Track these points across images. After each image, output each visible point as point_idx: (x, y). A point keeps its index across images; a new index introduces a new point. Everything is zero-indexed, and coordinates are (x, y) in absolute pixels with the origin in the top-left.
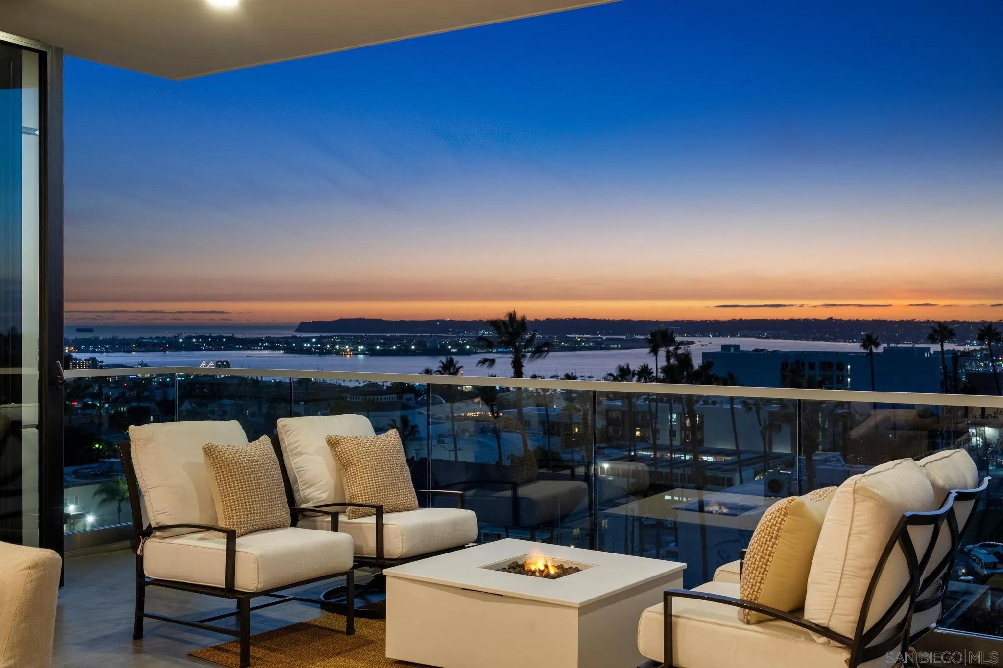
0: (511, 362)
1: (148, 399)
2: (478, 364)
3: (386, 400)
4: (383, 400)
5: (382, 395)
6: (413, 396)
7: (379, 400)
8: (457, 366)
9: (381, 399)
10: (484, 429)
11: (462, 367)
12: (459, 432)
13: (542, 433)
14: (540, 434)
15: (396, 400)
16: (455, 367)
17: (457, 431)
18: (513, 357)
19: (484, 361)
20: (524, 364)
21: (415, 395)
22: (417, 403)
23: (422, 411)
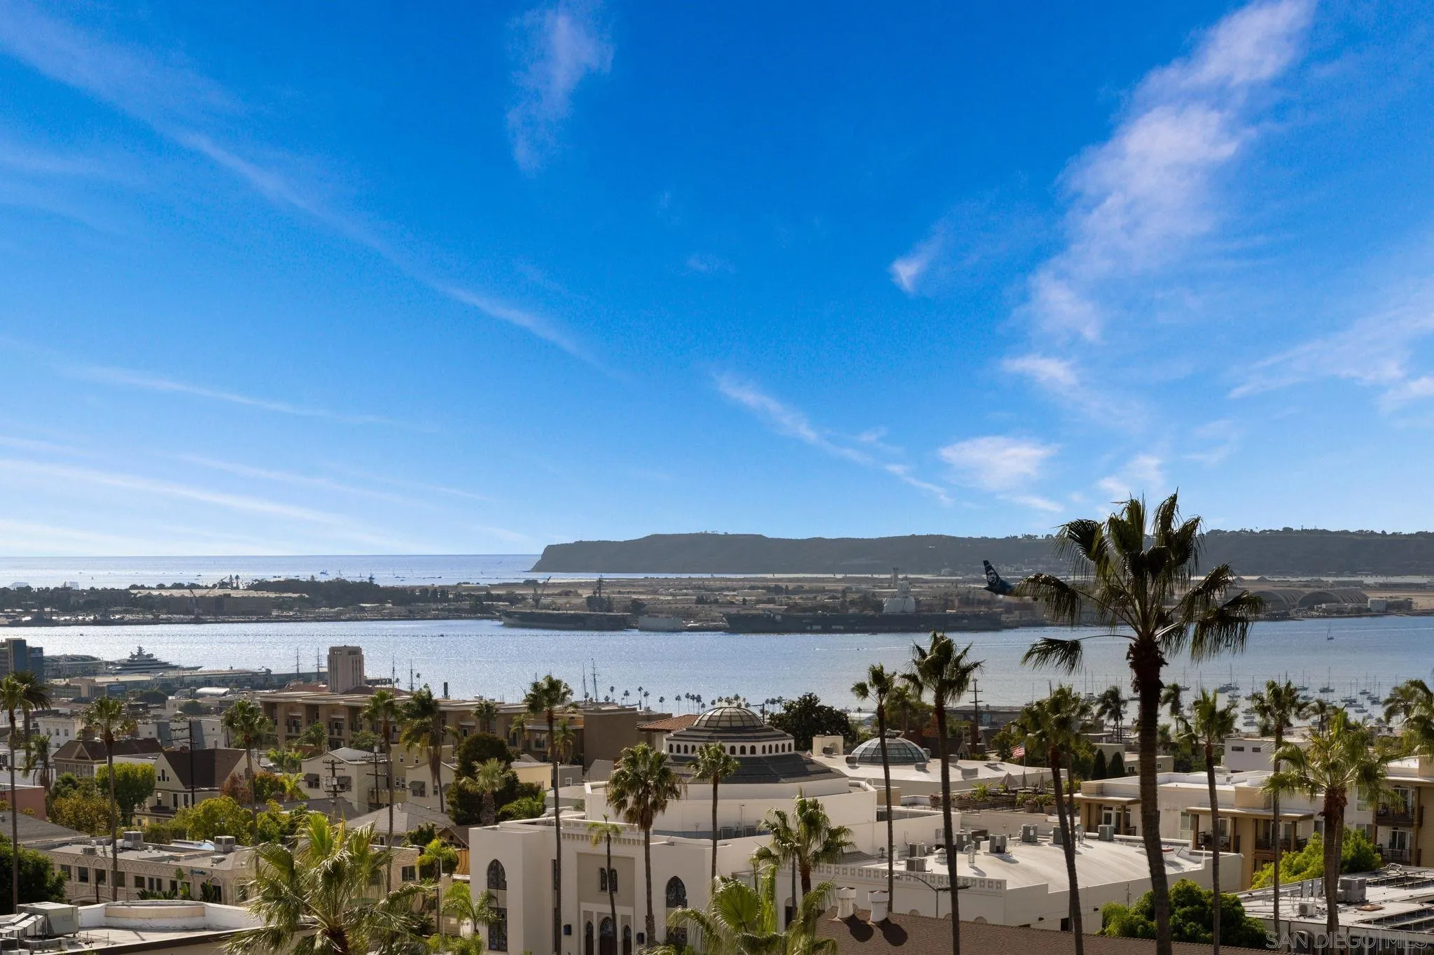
0: (1127, 649)
1: (148, 747)
2: (1029, 654)
3: (767, 754)
4: (759, 753)
5: (758, 739)
6: (839, 740)
7: (748, 754)
8: (964, 663)
9: (753, 750)
10: (1032, 833)
11: (976, 665)
12: (965, 839)
13: (1190, 842)
14: (1186, 845)
15: (793, 751)
16: (957, 665)
17: (960, 837)
18: (1136, 635)
19: (1052, 646)
20: (1166, 658)
21: (846, 738)
22: (851, 761)
23: (863, 783)
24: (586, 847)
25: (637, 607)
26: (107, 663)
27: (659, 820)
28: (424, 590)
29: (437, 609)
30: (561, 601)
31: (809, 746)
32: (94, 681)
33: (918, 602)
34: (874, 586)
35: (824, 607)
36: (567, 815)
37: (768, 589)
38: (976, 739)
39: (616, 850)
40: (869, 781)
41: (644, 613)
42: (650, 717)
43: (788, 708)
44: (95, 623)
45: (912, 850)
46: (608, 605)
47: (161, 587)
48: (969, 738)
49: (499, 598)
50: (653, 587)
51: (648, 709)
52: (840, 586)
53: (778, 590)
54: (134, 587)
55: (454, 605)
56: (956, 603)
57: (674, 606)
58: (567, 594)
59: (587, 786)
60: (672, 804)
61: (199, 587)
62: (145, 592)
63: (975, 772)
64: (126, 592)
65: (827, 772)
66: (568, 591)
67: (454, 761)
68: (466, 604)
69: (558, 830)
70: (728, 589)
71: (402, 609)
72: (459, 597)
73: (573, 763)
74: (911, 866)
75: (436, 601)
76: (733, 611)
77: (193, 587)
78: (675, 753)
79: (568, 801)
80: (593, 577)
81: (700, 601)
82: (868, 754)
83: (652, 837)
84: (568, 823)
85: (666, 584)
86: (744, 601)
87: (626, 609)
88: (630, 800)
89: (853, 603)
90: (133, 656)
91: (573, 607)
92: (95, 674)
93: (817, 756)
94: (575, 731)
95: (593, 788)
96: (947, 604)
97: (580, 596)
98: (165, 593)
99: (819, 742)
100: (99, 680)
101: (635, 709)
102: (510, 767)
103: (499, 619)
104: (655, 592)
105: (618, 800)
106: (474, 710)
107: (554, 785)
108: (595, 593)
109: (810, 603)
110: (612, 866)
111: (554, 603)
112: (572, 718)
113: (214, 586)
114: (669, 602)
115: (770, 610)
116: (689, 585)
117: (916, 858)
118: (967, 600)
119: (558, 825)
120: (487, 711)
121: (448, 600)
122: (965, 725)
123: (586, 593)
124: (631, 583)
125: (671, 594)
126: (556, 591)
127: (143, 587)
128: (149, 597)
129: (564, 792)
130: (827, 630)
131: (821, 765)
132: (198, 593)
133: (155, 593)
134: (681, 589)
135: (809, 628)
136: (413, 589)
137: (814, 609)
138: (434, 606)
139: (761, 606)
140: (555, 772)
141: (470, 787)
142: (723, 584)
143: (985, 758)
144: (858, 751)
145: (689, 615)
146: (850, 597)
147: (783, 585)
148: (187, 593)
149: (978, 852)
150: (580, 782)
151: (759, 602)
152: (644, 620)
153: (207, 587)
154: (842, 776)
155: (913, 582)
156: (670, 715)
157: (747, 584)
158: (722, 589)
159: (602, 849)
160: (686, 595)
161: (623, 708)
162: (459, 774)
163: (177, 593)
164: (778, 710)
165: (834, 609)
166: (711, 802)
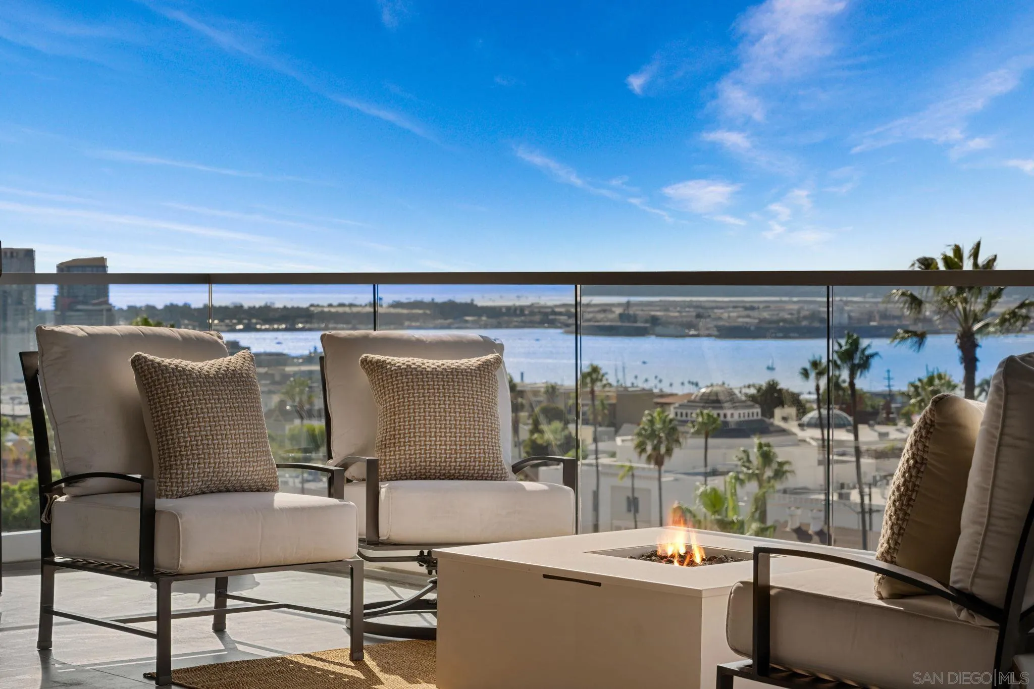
3: (742, 419)
4: (736, 418)
5: (735, 408)
6: (793, 411)
7: (729, 418)
9: (732, 415)
15: (759, 417)
21: (798, 410)
22: (801, 426)
23: (808, 440)
24: (617, 482)
25: (655, 321)
26: (294, 358)
27: (668, 464)
28: (508, 308)
29: (517, 321)
30: (600, 316)
31: (772, 416)
32: (284, 370)
33: (850, 317)
34: (820, 307)
35: (784, 320)
36: (604, 460)
37: (746, 309)
38: (889, 412)
39: (638, 484)
40: (813, 439)
41: (659, 324)
42: (662, 395)
43: (759, 390)
44: (286, 330)
45: (842, 486)
46: (634, 318)
47: (330, 305)
48: (884, 412)
49: (560, 314)
50: (666, 307)
51: (661, 390)
52: (795, 307)
53: (752, 308)
54: (312, 305)
55: (528, 319)
56: (877, 317)
57: (680, 320)
58: (604, 311)
59: (619, 440)
60: (677, 452)
61: (355, 306)
62: (319, 309)
63: (887, 434)
64: (307, 309)
65: (783, 432)
66: (605, 309)
67: (528, 424)
68: (537, 318)
69: (598, 471)
70: (717, 308)
71: (494, 321)
72: (532, 313)
73: (609, 426)
74: (841, 496)
75: (516, 315)
76: (721, 323)
77: (351, 305)
78: (679, 417)
79: (604, 452)
80: (623, 299)
81: (699, 316)
82: (813, 421)
83: (663, 474)
84: (604, 466)
85: (675, 304)
86: (729, 317)
87: (646, 321)
88: (649, 448)
89: (805, 318)
90: (310, 353)
91: (609, 320)
92: (285, 364)
93: (777, 421)
94: (611, 405)
95: (623, 441)
96: (871, 318)
97: (613, 312)
98: (333, 310)
99: (778, 412)
100: (288, 369)
101: (652, 390)
102: (567, 428)
103: (560, 328)
104: (667, 310)
105: (641, 448)
106: (543, 390)
107: (595, 440)
108: (625, 310)
109: (775, 318)
110: (636, 495)
111: (594, 317)
112: (608, 396)
113: (366, 305)
114: (676, 317)
115: (747, 323)
116: (690, 305)
117: (844, 491)
118: (884, 316)
119: (597, 466)
120: (552, 390)
121: (524, 315)
122: (882, 402)
123: (618, 311)
124: (650, 304)
125: (678, 312)
126: (596, 309)
127: (318, 306)
128: (322, 312)
129: (602, 446)
130: (786, 336)
131: (778, 427)
132: (355, 310)
133: (326, 310)
134: (685, 308)
135: (774, 335)
136: (500, 308)
137: (777, 322)
138: (515, 319)
139: (741, 320)
140: (595, 432)
141: (540, 441)
142: (714, 305)
143: (895, 425)
144: (806, 419)
145: (690, 326)
146: (803, 313)
147: (756, 305)
148: (347, 309)
149: (887, 487)
150: (612, 438)
151: (739, 317)
152: (658, 329)
153: (361, 306)
154: (795, 434)
155: (847, 303)
156: (676, 395)
157: (731, 305)
158: (713, 308)
159: (627, 482)
160: (689, 312)
161: (644, 389)
162: (532, 432)
163: (341, 310)
164: (753, 391)
165: (791, 322)
166: (703, 451)
